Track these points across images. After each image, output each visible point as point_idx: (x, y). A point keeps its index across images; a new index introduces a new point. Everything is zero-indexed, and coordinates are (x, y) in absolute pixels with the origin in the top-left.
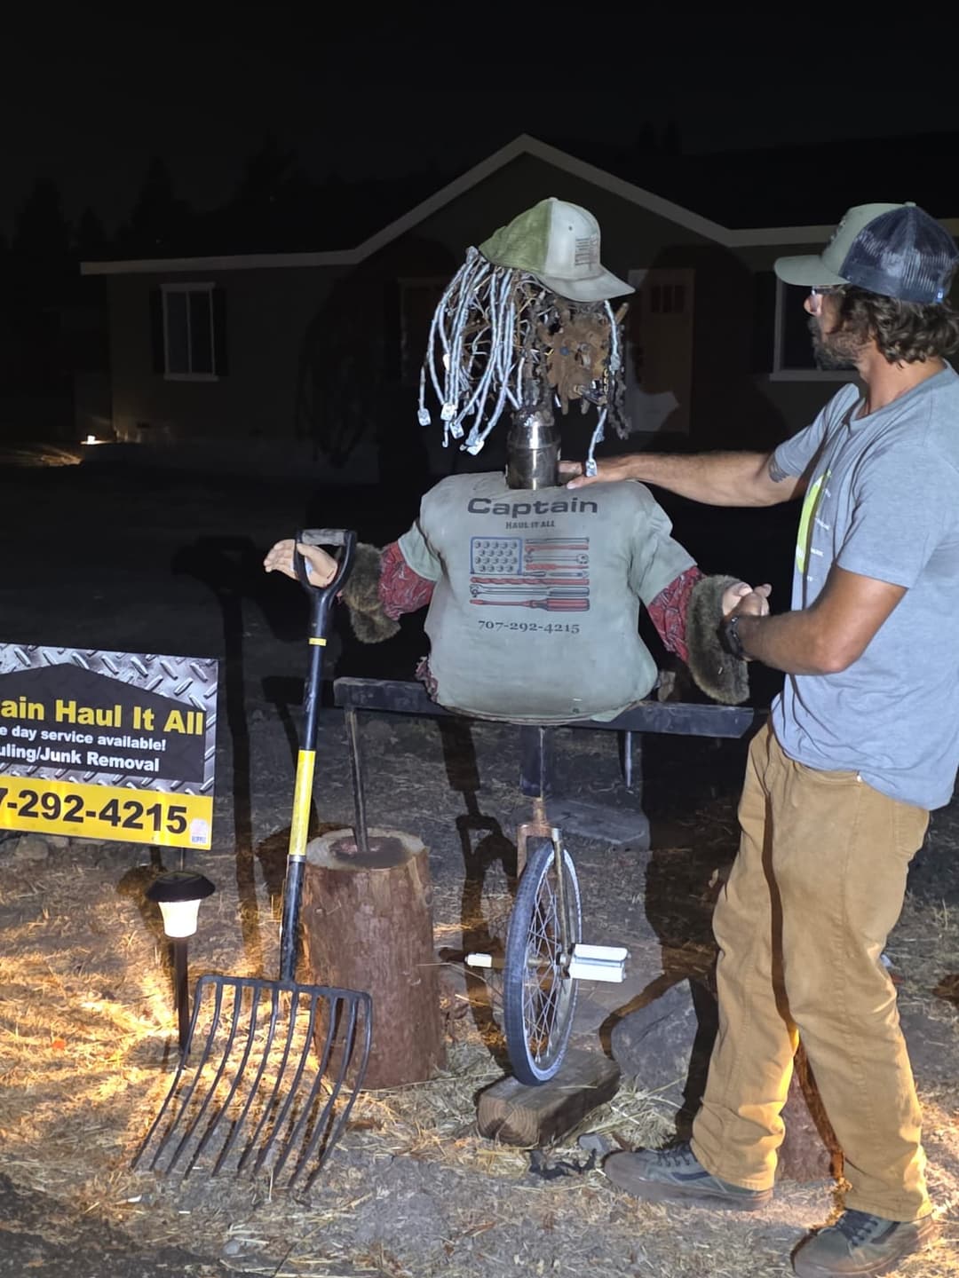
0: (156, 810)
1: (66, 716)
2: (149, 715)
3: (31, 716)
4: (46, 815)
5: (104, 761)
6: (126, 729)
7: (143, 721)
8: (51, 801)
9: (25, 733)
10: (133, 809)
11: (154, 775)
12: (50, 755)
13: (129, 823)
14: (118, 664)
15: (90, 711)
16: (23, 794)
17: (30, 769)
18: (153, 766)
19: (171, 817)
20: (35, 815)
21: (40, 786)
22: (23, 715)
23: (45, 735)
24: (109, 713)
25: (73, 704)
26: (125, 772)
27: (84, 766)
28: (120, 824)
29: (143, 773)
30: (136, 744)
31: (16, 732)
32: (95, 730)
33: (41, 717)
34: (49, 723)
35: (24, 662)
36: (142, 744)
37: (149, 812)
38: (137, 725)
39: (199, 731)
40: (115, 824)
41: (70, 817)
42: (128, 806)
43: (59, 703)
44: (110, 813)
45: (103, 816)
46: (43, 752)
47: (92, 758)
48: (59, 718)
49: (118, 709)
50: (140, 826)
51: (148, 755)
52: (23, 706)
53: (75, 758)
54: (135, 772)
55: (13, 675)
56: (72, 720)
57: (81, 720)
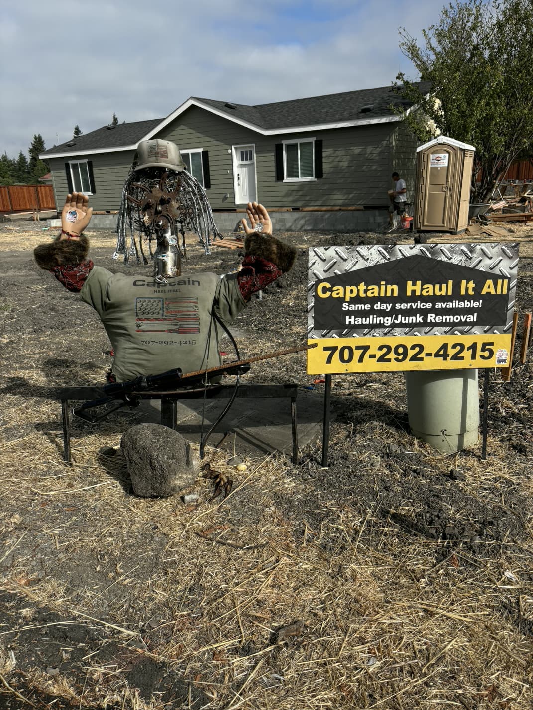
0: (474, 347)
1: (414, 292)
2: (471, 285)
3: (389, 294)
4: (397, 360)
5: (439, 319)
6: (456, 295)
7: (467, 289)
8: (401, 350)
9: (384, 306)
10: (458, 348)
11: (473, 324)
12: (401, 319)
13: (455, 357)
14: (452, 252)
15: (431, 287)
16: (381, 348)
17: (387, 330)
18: (472, 318)
19: (483, 350)
20: (389, 360)
21: (392, 341)
22: (382, 294)
23: (398, 306)
24: (444, 286)
25: (419, 283)
26: (453, 324)
27: (425, 324)
28: (449, 359)
29: (466, 323)
30: (462, 305)
31: (377, 306)
32: (434, 299)
33: (396, 294)
34: (402, 298)
35: (384, 257)
36: (466, 304)
37: (469, 349)
38: (463, 292)
39: (505, 292)
40: (445, 359)
41: (414, 358)
42: (454, 346)
43: (409, 283)
44: (442, 353)
45: (437, 355)
46: (396, 318)
47: (431, 317)
48: (409, 293)
49: (451, 283)
50: (462, 358)
51: (470, 311)
52: (383, 288)
53: (419, 319)
54: (461, 323)
55: (377, 267)
56: (418, 293)
57: (424, 293)
